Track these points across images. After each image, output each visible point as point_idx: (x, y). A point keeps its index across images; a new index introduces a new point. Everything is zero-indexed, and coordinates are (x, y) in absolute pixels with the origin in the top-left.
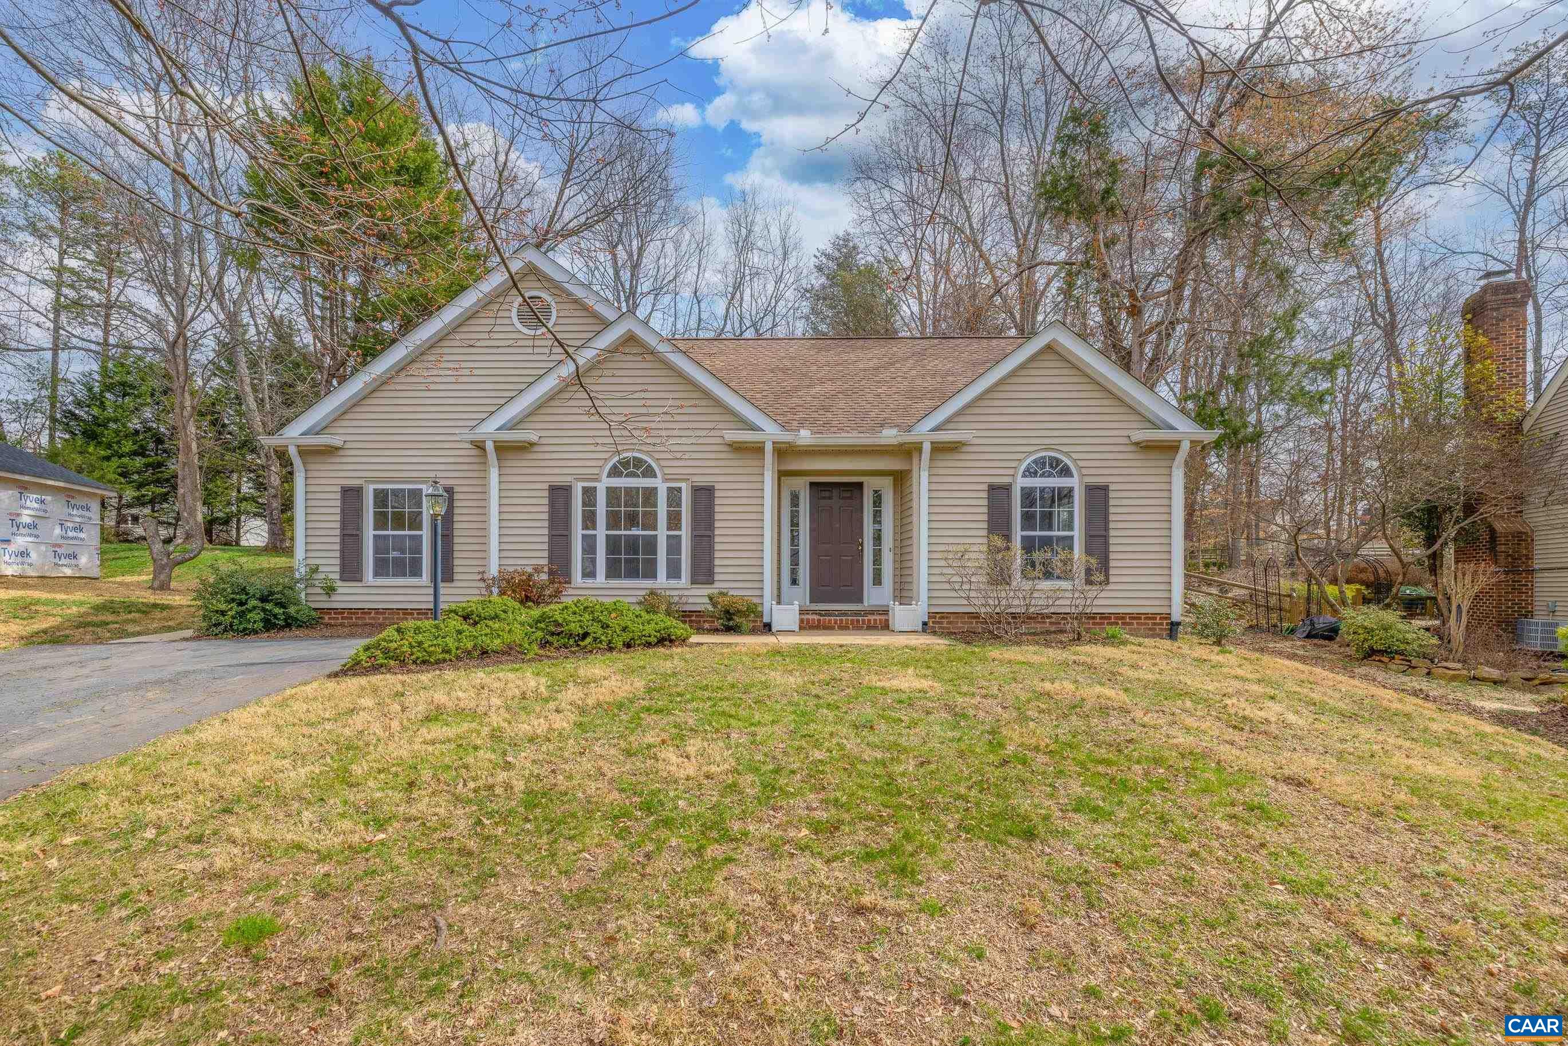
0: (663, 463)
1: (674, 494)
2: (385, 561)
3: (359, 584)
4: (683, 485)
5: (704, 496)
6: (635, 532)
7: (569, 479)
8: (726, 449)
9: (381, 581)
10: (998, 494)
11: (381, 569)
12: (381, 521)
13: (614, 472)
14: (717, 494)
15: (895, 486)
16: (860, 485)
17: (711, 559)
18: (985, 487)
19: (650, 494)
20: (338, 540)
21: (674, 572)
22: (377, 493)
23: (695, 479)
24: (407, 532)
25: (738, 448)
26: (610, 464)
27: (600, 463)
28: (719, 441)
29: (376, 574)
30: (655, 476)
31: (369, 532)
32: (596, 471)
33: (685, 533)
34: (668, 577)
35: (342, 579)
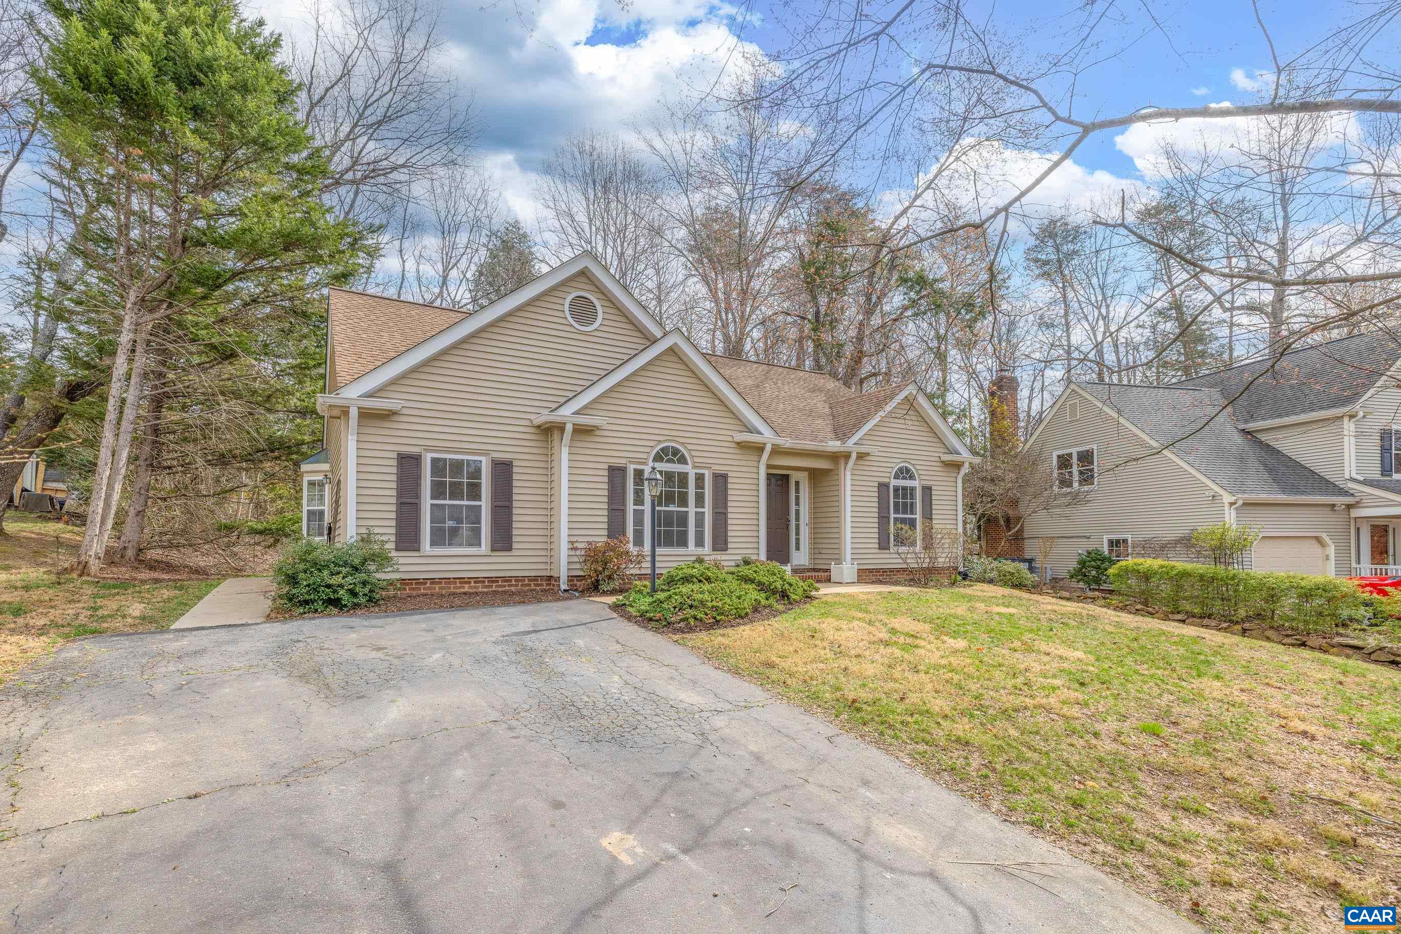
0: (693, 453)
1: (700, 478)
2: (442, 530)
3: (417, 554)
4: (706, 472)
5: (721, 480)
6: (672, 508)
7: (623, 461)
8: (733, 445)
9: (438, 551)
10: (883, 487)
11: (438, 538)
12: (438, 491)
13: (658, 458)
14: (730, 480)
15: (810, 479)
16: (787, 477)
17: (726, 531)
18: (876, 484)
19: (683, 478)
20: (394, 508)
21: (700, 542)
22: (434, 461)
23: (714, 467)
24: (465, 503)
25: (743, 446)
26: (655, 452)
27: (648, 450)
28: (730, 439)
29: (433, 543)
30: (685, 463)
31: (427, 502)
32: (644, 456)
33: (707, 510)
34: (696, 546)
35: (397, 550)
